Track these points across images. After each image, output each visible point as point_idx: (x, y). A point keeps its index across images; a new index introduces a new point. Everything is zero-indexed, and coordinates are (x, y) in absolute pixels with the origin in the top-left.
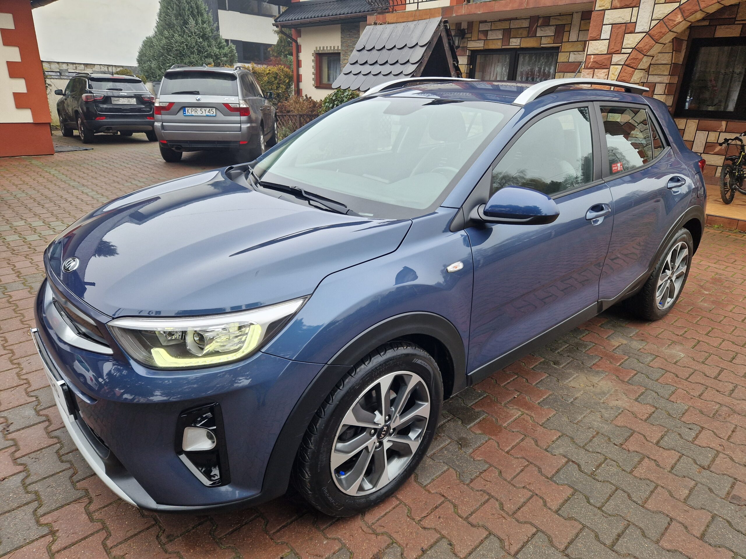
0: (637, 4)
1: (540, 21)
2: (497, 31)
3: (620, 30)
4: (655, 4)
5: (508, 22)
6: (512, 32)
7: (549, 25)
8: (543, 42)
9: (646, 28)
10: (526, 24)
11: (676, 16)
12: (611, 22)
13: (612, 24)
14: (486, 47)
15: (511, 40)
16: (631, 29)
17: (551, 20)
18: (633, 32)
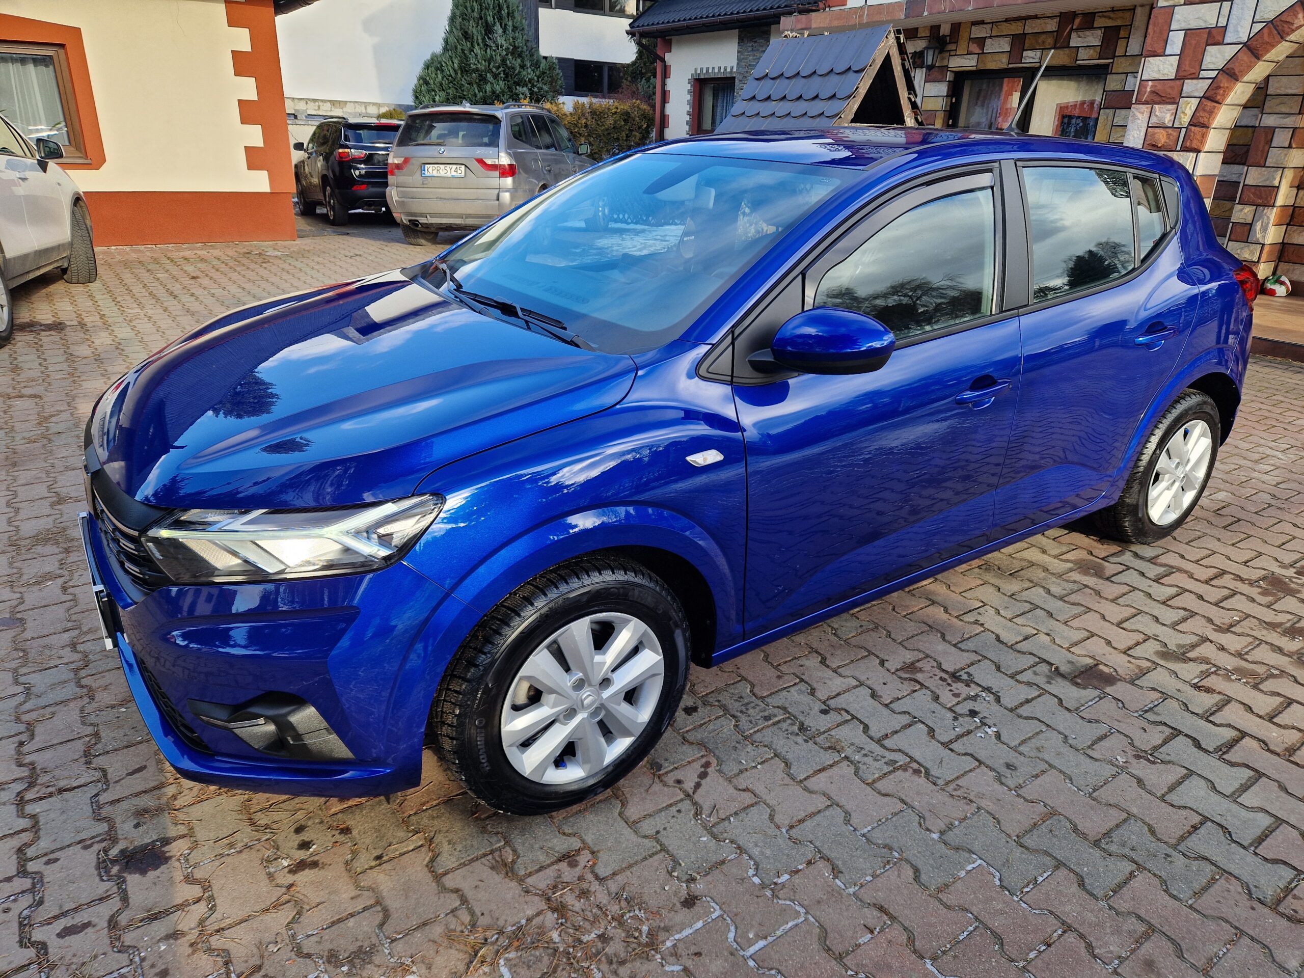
1: (1077, 22)
2: (1001, 39)
3: (1199, 39)
5: (1020, 24)
6: (1027, 41)
7: (1091, 27)
8: (1080, 56)
9: (1243, 35)
10: (1052, 25)
11: (1296, 13)
12: (1184, 25)
13: (1185, 30)
14: (981, 67)
15: (1025, 53)
16: (1217, 37)
17: (1096, 18)
18: (1221, 43)
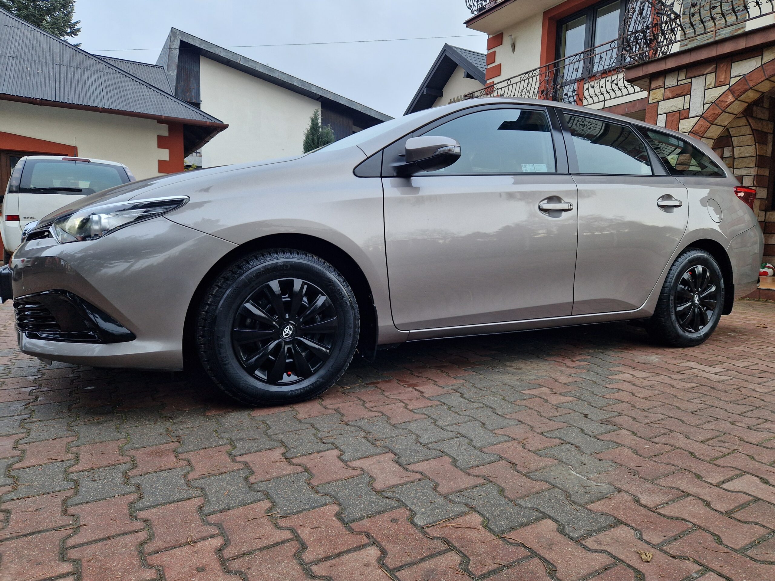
0: (688, 92)
3: (675, 117)
4: (705, 90)
9: (699, 112)
11: (727, 97)
12: (665, 111)
13: (666, 113)
16: (685, 115)
18: (687, 118)
